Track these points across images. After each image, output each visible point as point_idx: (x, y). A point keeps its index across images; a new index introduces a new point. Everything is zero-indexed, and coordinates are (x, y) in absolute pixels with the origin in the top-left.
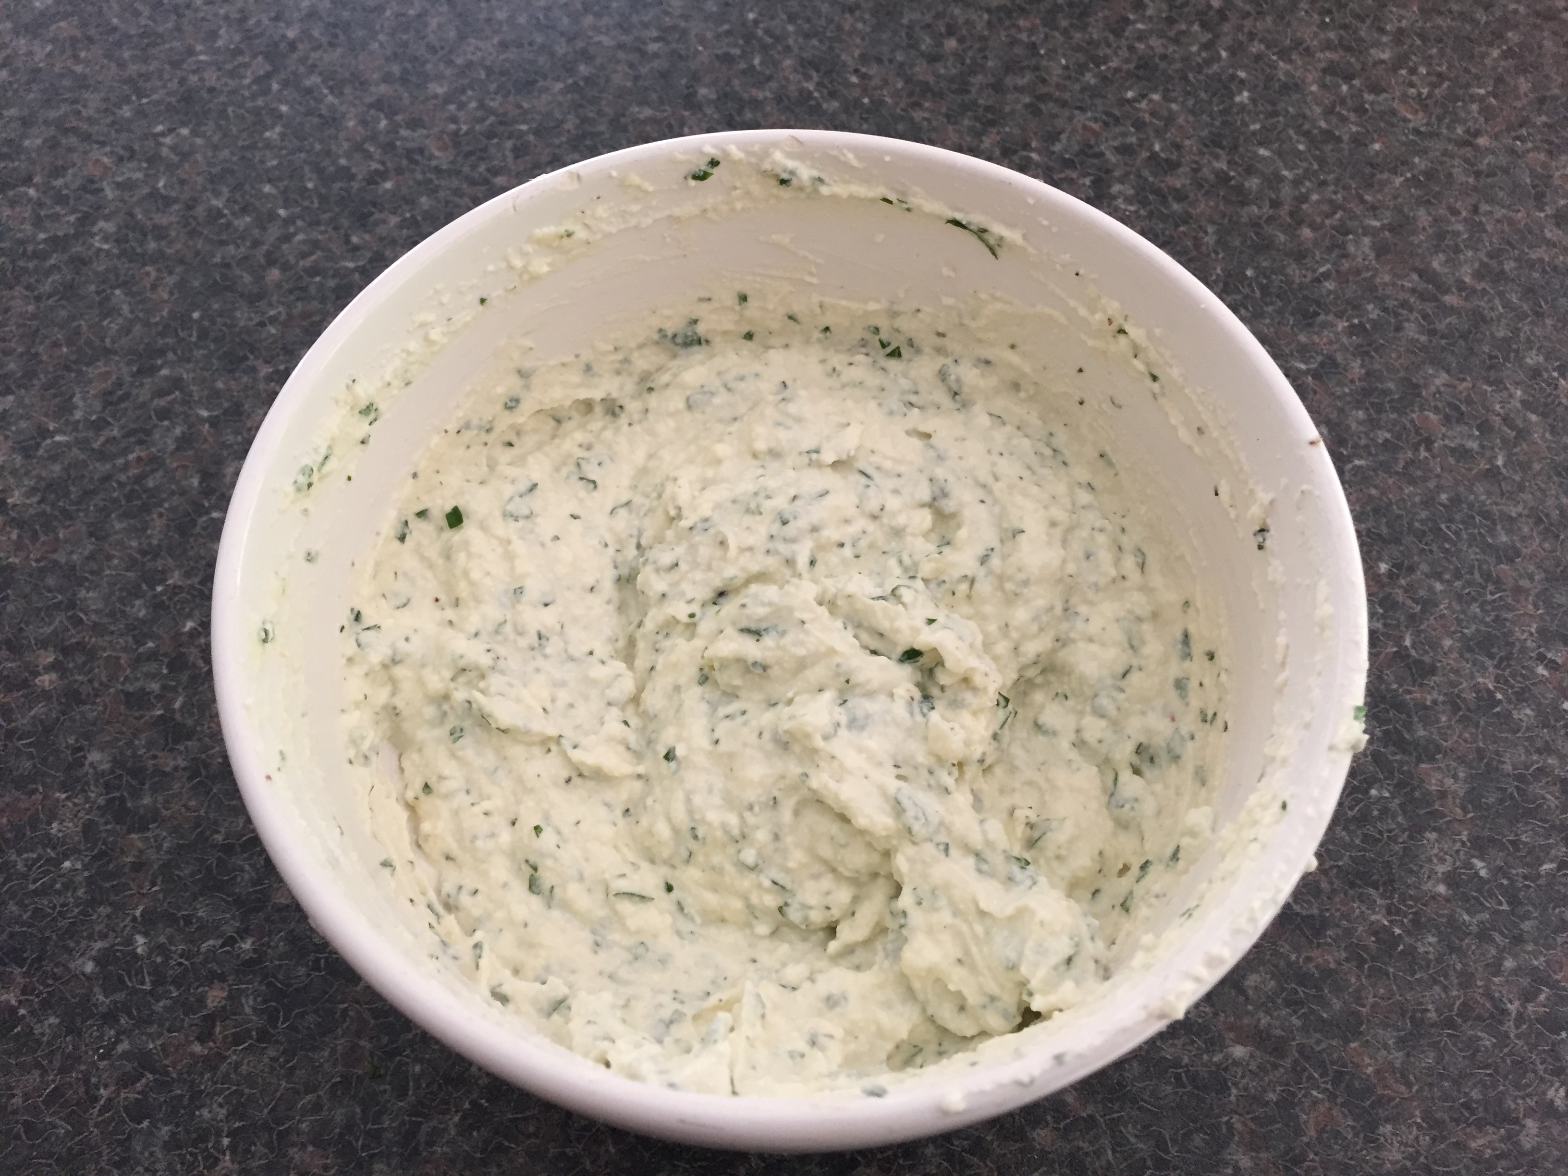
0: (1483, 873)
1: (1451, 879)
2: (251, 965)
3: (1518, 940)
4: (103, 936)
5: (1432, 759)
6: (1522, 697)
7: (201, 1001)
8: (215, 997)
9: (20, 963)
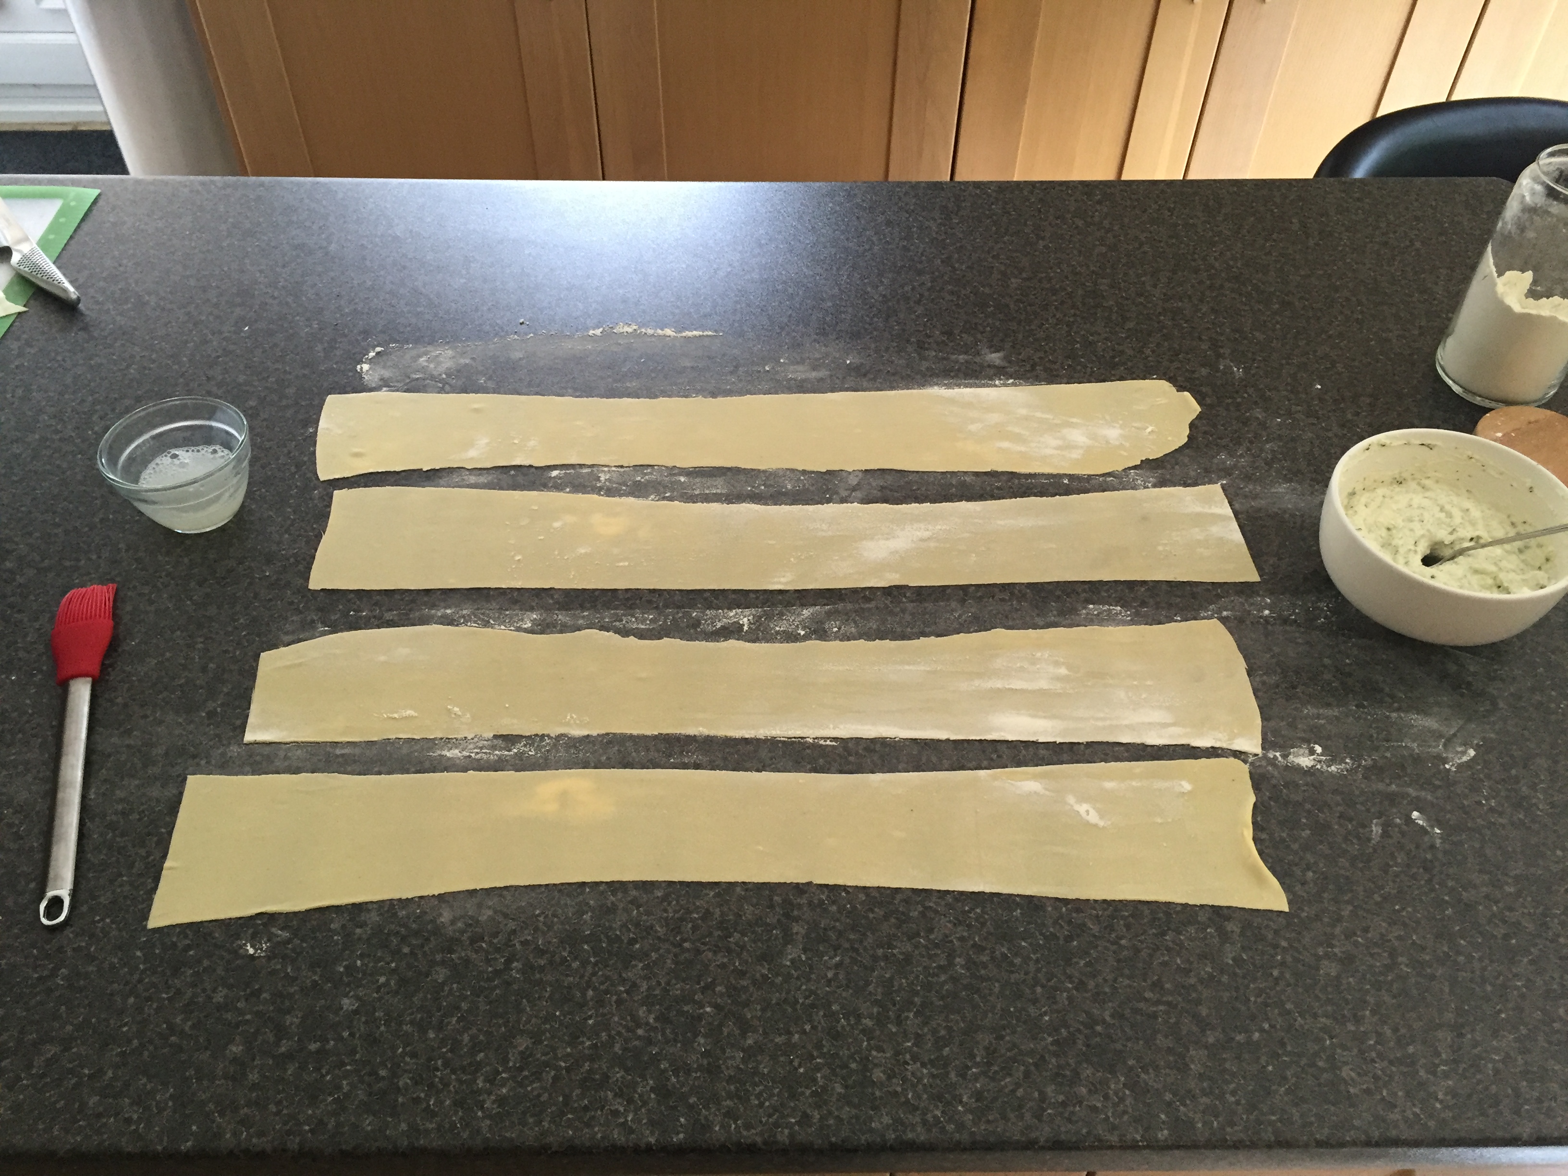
0: (804, 959)
1: (793, 961)
2: (394, 971)
3: (809, 980)
4: (347, 960)
5: (797, 922)
6: (834, 902)
7: (378, 981)
8: (382, 980)
9: (319, 967)
